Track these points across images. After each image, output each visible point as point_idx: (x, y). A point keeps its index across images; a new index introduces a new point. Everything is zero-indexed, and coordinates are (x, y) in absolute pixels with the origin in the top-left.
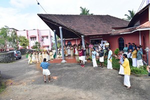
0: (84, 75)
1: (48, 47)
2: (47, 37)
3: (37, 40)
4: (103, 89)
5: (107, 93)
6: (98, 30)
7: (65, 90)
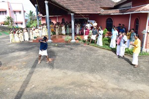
0: (80, 56)
1: (22, 23)
2: (20, 12)
3: (8, 15)
4: (108, 71)
5: (114, 74)
6: (88, 9)
7: (69, 74)
